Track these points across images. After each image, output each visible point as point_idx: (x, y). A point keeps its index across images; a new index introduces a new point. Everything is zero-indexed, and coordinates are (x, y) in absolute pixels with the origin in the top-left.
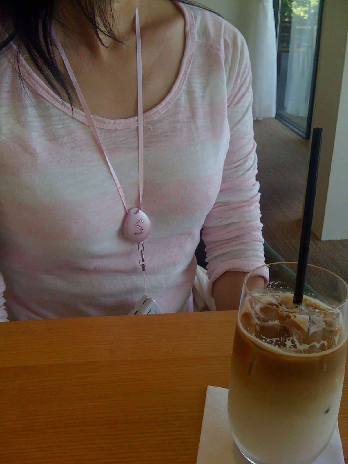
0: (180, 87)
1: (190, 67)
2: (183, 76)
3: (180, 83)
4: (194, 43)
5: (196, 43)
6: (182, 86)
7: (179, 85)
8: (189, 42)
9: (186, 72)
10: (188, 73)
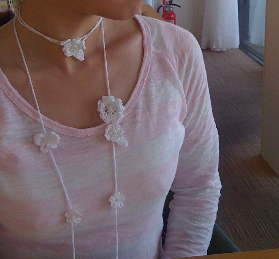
0: (138, 92)
1: (148, 74)
2: (141, 83)
3: (138, 90)
4: (151, 53)
5: (153, 53)
6: (140, 92)
7: (138, 91)
8: (147, 53)
9: (144, 79)
10: (145, 80)
